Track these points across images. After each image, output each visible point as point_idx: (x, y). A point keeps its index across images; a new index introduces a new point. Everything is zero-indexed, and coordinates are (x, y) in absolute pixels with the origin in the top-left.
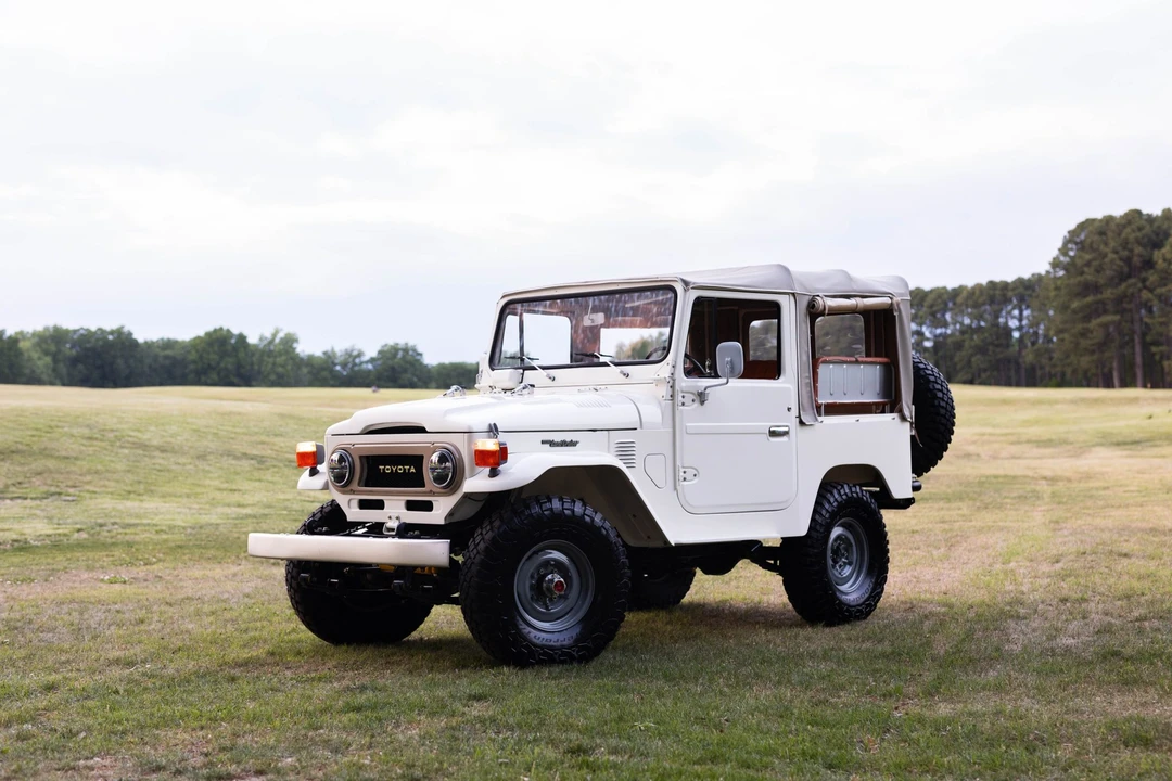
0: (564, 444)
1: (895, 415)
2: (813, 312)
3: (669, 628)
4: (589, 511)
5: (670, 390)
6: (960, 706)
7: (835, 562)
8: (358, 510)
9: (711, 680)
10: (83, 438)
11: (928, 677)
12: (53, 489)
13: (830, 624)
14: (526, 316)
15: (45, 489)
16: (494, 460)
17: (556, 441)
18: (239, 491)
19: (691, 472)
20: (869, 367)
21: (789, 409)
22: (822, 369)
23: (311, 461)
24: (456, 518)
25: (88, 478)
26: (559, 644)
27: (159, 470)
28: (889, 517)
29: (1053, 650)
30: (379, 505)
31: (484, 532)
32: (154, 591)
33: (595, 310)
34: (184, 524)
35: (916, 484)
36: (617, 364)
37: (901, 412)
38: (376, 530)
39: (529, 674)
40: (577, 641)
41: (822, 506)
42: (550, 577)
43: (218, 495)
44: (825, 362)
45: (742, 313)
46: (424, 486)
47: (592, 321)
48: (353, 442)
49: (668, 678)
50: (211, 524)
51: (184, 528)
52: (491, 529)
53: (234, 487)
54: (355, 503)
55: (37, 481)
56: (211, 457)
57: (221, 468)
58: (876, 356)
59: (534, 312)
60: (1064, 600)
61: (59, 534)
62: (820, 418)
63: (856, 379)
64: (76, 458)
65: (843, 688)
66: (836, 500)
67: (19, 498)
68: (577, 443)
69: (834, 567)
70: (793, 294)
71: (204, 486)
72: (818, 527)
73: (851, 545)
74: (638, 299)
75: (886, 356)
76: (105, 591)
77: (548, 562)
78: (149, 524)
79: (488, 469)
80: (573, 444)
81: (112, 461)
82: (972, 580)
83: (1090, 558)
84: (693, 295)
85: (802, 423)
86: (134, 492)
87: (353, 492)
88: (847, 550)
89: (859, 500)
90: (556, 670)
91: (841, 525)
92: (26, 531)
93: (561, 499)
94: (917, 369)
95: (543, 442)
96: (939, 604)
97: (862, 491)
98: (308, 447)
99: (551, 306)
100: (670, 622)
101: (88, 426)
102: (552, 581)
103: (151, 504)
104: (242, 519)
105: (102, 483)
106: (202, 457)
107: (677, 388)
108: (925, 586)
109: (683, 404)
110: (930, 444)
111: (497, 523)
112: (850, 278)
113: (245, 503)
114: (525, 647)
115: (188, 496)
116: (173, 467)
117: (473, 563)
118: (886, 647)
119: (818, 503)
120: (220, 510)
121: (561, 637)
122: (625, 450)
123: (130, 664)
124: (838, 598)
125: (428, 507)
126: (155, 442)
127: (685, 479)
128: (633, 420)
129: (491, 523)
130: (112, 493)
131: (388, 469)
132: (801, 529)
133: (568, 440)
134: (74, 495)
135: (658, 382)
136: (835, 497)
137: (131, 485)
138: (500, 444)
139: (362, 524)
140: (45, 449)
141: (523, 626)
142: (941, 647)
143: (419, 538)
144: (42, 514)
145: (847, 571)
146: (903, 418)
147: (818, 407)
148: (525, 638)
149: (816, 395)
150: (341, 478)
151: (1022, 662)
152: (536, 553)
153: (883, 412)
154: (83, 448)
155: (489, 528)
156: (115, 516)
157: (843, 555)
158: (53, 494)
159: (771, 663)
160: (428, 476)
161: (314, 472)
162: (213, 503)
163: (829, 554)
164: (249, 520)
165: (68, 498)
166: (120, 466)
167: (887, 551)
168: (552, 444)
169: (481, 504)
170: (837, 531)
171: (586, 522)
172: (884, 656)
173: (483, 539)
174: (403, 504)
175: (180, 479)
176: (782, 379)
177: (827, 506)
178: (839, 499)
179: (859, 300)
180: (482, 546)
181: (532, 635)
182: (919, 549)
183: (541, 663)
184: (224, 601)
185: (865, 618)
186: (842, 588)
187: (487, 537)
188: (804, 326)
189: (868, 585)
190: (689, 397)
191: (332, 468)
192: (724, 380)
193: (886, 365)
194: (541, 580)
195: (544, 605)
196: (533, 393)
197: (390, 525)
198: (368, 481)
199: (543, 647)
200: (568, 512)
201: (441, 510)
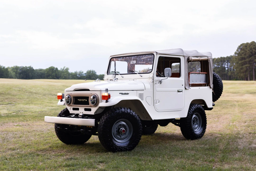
0: (125, 94)
1: (209, 87)
2: (189, 60)
3: (152, 140)
4: (132, 111)
5: (153, 80)
6: (230, 166)
7: (193, 124)
8: (73, 110)
9: (163, 157)
10: (18, 91)
11: (220, 156)
12: (10, 102)
13: (192, 139)
14: (116, 62)
15: (8, 102)
16: (107, 98)
17: (123, 93)
18: (52, 103)
19: (158, 101)
20: (202, 75)
21: (182, 85)
22: (191, 75)
23: (61, 98)
24: (97, 113)
25: (18, 100)
26: (123, 146)
27: (34, 98)
28: (207, 112)
29: (251, 148)
30: (78, 109)
31: (104, 117)
32: (26, 128)
33: (134, 60)
34: (38, 111)
35: (213, 104)
36: (139, 74)
37: (210, 86)
38: (77, 116)
39: (115, 154)
40: (129, 145)
41: (191, 110)
42: (121, 128)
43: (47, 104)
44: (191, 73)
45: (170, 61)
46: (89, 105)
47: (133, 62)
48: (71, 93)
49: (152, 156)
50: (44, 111)
51: (38, 112)
52: (106, 116)
53: (51, 102)
54: (72, 109)
55: (6, 100)
56: (46, 95)
57: (49, 98)
58: (203, 72)
59: (118, 60)
60: (250, 133)
61: (9, 113)
62: (190, 88)
64: (16, 95)
65: (198, 159)
66: (194, 108)
67: (2, 104)
68: (129, 93)
69: (193, 125)
70: (184, 56)
71: (45, 102)
72: (190, 115)
73: (197, 119)
74: (145, 57)
75: (206, 72)
76: (15, 128)
77: (121, 125)
78: (30, 111)
79: (105, 101)
80: (128, 94)
81: (24, 96)
82: (225, 127)
83: (253, 122)
84: (159, 56)
85: (186, 89)
86: (28, 103)
87: (71, 106)
88: (196, 120)
89: (200, 108)
90: (123, 153)
91: (195, 114)
92: (1, 112)
93: (124, 108)
94: (214, 76)
95: (120, 93)
96: (219, 134)
97: (200, 106)
98: (60, 94)
99: (122, 59)
100: (152, 139)
101: (19, 88)
102: (122, 130)
103: (32, 106)
104: (52, 110)
105: (21, 101)
106: (44, 95)
107: (154, 80)
108: (214, 129)
109: (156, 84)
110: (217, 94)
112: (198, 52)
113: (54, 106)
114: (115, 147)
115: (41, 104)
116: (38, 97)
117: (101, 125)
118: (207, 146)
119: (190, 109)
120: (47, 107)
121: (124, 144)
122: (141, 96)
123: (14, 150)
124: (194, 133)
125: (90, 110)
126: (34, 92)
127: (156, 103)
128: (143, 88)
129: (106, 114)
130: (23, 103)
131: (80, 100)
132: (185, 115)
133: (126, 93)
134: (14, 104)
135: (149, 78)
136: (194, 107)
137: (28, 101)
138: (108, 94)
139: (74, 114)
140: (9, 93)
141: (114, 141)
142: (222, 147)
143: (88, 118)
144: (6, 108)
145: (196, 126)
146: (210, 88)
147: (190, 85)
148: (115, 144)
149: (189, 82)
150: (68, 102)
151: (244, 151)
152: (118, 122)
153: (205, 86)
154: (18, 93)
155: (105, 116)
156: (23, 109)
157: (196, 122)
158: (9, 104)
159: (178, 151)
160: (90, 102)
161: (62, 101)
162: (46, 106)
163: (192, 122)
164: (54, 110)
165: (13, 104)
166: (26, 97)
167: (206, 121)
168: (122, 94)
169: (104, 109)
170: (194, 116)
171: (131, 114)
172: (208, 149)
173: (104, 119)
174: (84, 109)
175: (39, 100)
176: (181, 77)
177: (192, 110)
178: (195, 108)
179: (200, 58)
180: (104, 120)
181: (116, 144)
182: (211, 119)
183: (119, 151)
184: (42, 131)
185: (201, 138)
186: (195, 130)
187: (105, 118)
188: (186, 64)
189: (202, 129)
190: (157, 82)
191: (66, 100)
192: (166, 78)
193: (206, 75)
194: (119, 129)
195: (120, 136)
196: (117, 81)
197: (80, 114)
198: (75, 103)
199: (119, 147)
200: (126, 112)
201: (93, 110)
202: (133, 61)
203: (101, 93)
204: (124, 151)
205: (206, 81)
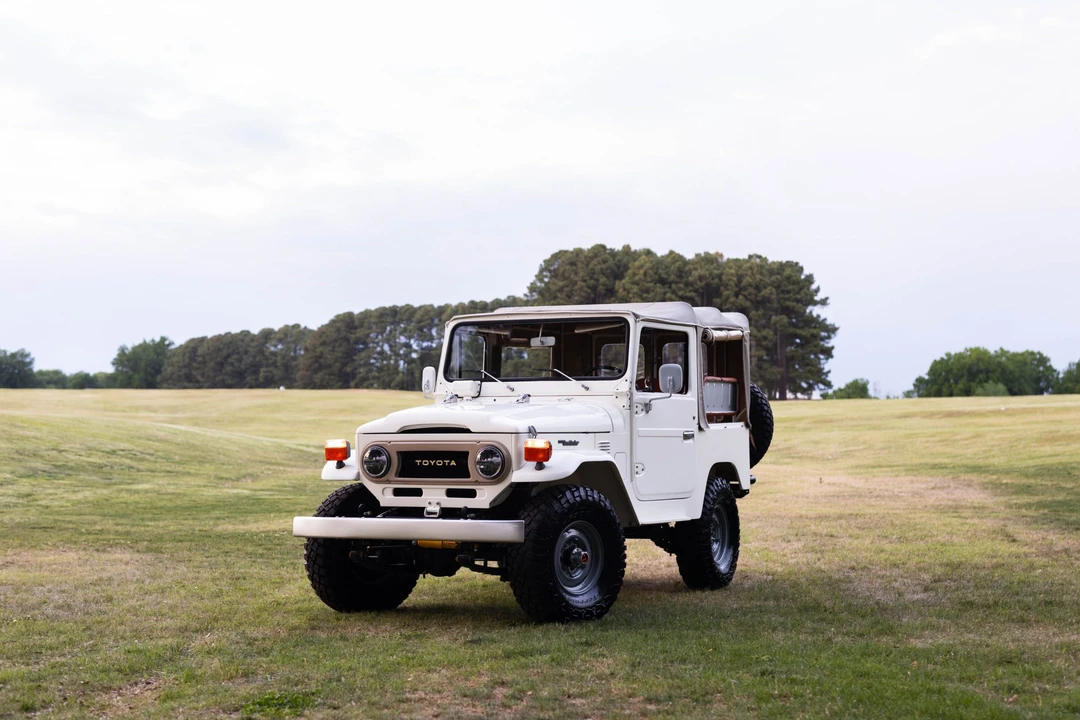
0: (571, 443)
1: (742, 423)
2: (706, 340)
4: (603, 497)
5: (629, 401)
8: (393, 497)
13: (713, 588)
17: (566, 441)
19: (641, 467)
20: (728, 386)
21: (694, 417)
24: (495, 504)
28: (739, 502)
30: (418, 493)
36: (577, 379)
37: (744, 420)
40: (596, 600)
42: (575, 551)
46: (468, 477)
47: (543, 343)
48: (389, 440)
54: (389, 492)
62: (709, 425)
63: (719, 394)
68: (578, 442)
69: (712, 543)
70: (696, 327)
72: (706, 512)
77: (572, 538)
79: (534, 463)
80: (575, 443)
84: (641, 325)
87: (389, 482)
89: (726, 491)
93: (584, 488)
95: (559, 442)
98: (338, 443)
99: (502, 329)
102: (579, 553)
107: (633, 399)
109: (637, 413)
110: (760, 444)
111: (543, 507)
121: (585, 598)
122: (604, 448)
124: (717, 570)
125: (472, 494)
127: (637, 473)
128: (608, 425)
131: (426, 463)
132: (698, 515)
133: (573, 440)
135: (618, 394)
138: (549, 443)
145: (716, 546)
146: (747, 426)
147: (707, 417)
149: (704, 406)
150: (376, 470)
152: (566, 531)
160: (474, 468)
168: (564, 443)
174: (444, 492)
176: (689, 394)
177: (711, 495)
179: (726, 332)
185: (727, 585)
186: (716, 560)
188: (700, 352)
189: (729, 558)
190: (640, 407)
191: (364, 462)
192: (668, 395)
193: (734, 384)
194: (567, 553)
195: (568, 573)
196: (528, 401)
197: (430, 509)
198: (404, 472)
199: (574, 607)
200: (590, 498)
201: (485, 496)
202: (544, 339)
203: (517, 440)
204: (588, 619)
205: (733, 406)
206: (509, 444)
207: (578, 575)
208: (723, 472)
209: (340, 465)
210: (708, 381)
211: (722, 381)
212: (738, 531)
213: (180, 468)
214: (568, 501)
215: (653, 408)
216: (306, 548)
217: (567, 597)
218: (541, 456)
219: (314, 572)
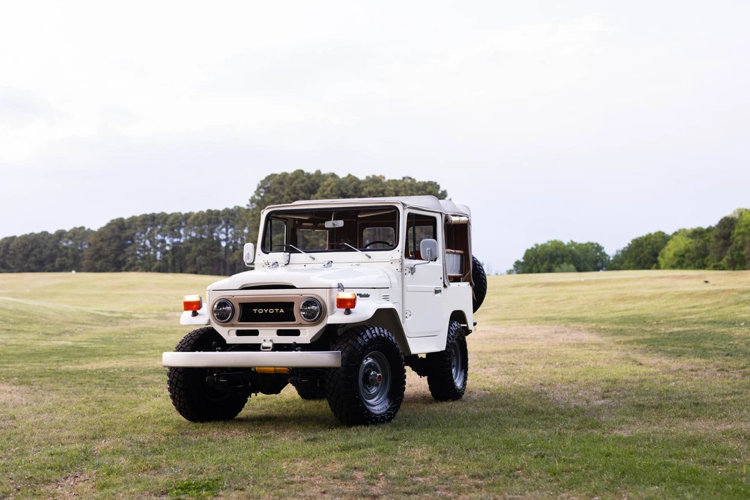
0: (365, 296)
1: (468, 283)
2: (447, 223)
4: (390, 335)
5: (400, 266)
8: (236, 336)
16: (351, 304)
19: (409, 313)
20: (457, 256)
21: (441, 277)
24: (315, 340)
26: (379, 412)
28: (467, 338)
30: (256, 333)
37: (470, 281)
42: (372, 373)
46: (294, 320)
47: (334, 225)
48: (233, 295)
54: (233, 333)
62: (450, 284)
63: (454, 262)
68: (369, 295)
70: (441, 213)
72: (449, 346)
77: (369, 364)
80: (367, 296)
84: (407, 211)
87: (233, 325)
93: (378, 328)
95: (359, 295)
98: (193, 298)
107: (403, 265)
109: (406, 274)
110: (478, 297)
111: (350, 341)
121: (379, 407)
124: (455, 387)
125: (297, 333)
127: (407, 317)
131: (261, 311)
133: (366, 294)
135: (394, 261)
146: (471, 284)
147: (449, 278)
149: (447, 271)
150: (224, 317)
160: (298, 314)
168: (361, 295)
169: (323, 332)
174: (275, 332)
176: (438, 261)
178: (454, 330)
179: (459, 217)
185: (462, 397)
186: (455, 381)
188: (444, 231)
189: (462, 378)
190: (408, 270)
191: (214, 312)
193: (461, 255)
194: (367, 375)
195: (367, 389)
196: (331, 266)
197: (265, 344)
198: (244, 318)
199: (373, 414)
200: (382, 335)
201: (307, 334)
202: (335, 222)
203: (331, 293)
204: (383, 422)
205: (461, 272)
206: (324, 296)
207: (374, 390)
208: (458, 316)
209: (195, 314)
210: (447, 252)
211: (455, 253)
212: (467, 360)
213: (16, 327)
214: (368, 337)
215: (416, 270)
216: (169, 375)
217: (368, 407)
218: (349, 304)
219: (175, 393)
